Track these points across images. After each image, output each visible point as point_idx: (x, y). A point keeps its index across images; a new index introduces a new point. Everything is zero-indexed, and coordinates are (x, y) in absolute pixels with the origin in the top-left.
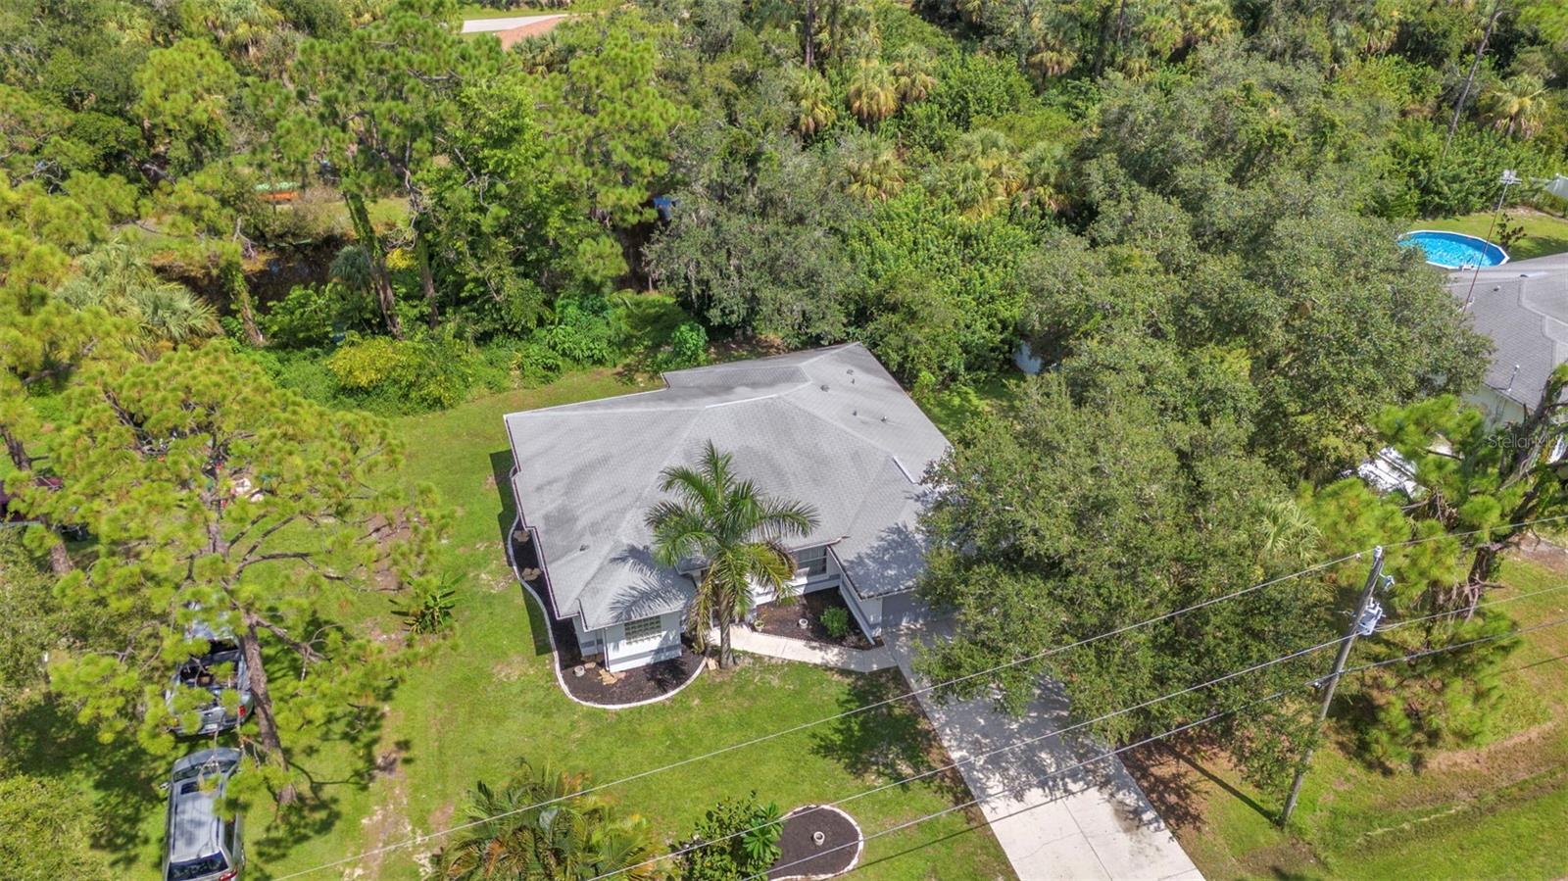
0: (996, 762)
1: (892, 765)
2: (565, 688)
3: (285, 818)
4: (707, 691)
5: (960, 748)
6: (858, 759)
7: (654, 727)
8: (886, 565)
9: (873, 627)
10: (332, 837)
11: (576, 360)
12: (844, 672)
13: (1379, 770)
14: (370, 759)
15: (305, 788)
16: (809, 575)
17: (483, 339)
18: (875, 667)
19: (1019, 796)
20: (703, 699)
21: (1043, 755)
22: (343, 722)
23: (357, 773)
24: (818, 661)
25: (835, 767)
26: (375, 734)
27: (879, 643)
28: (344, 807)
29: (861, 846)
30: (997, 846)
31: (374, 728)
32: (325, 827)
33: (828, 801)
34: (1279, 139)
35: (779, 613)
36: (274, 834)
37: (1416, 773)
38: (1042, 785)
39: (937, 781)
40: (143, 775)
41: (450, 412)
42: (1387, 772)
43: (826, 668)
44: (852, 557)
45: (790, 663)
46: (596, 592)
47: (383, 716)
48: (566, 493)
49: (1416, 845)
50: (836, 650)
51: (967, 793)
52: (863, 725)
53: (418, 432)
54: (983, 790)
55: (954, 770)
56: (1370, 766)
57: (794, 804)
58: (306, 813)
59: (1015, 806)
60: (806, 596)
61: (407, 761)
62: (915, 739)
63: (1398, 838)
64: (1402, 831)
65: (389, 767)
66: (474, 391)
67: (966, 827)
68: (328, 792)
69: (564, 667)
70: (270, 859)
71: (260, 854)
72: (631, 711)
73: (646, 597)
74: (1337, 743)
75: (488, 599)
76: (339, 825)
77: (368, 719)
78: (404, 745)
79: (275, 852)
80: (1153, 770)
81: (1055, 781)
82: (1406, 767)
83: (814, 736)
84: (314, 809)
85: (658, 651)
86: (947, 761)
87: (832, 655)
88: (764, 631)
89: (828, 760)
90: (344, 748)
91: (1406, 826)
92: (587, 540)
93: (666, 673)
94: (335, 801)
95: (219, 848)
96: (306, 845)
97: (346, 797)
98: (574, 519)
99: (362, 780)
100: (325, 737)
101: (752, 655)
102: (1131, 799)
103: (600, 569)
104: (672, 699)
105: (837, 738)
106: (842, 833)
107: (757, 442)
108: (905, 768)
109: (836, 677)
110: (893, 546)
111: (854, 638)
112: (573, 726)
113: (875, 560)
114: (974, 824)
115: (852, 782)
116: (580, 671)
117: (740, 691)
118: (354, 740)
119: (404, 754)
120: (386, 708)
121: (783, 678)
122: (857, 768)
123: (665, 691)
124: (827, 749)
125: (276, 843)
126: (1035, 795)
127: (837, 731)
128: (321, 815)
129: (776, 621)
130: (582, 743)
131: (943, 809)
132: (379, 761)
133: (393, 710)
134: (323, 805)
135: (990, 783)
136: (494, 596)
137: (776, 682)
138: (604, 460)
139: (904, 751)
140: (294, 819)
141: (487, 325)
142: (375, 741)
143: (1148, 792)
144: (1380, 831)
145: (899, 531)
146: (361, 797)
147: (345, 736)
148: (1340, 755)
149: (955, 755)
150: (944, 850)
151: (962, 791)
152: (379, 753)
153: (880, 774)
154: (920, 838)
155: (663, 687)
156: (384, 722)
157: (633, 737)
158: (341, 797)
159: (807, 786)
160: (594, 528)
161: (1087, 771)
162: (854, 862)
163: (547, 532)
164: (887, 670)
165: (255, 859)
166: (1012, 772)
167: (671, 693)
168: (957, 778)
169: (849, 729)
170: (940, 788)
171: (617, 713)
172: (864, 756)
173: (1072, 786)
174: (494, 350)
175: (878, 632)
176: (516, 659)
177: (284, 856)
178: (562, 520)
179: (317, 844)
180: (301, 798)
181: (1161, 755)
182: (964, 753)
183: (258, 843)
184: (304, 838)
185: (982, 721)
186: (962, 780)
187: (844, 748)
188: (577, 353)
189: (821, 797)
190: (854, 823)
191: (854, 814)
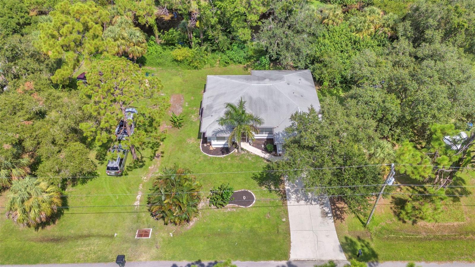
0: (296, 192)
1: (270, 186)
2: (201, 148)
3: (134, 163)
4: (233, 157)
5: (289, 186)
6: (262, 182)
7: (217, 162)
9: (279, 151)
10: (142, 169)
11: (234, 62)
12: (268, 160)
13: (402, 221)
14: (155, 154)
15: (140, 157)
16: (268, 134)
17: (213, 51)
19: (298, 201)
20: (231, 159)
21: (309, 193)
22: (152, 144)
23: (151, 157)
24: (263, 156)
25: (256, 182)
26: (157, 149)
27: (280, 155)
28: (146, 163)
29: (254, 202)
30: (287, 211)
31: (158, 147)
32: (141, 167)
33: (251, 190)
34: (461, 26)
35: (258, 142)
36: (131, 165)
37: (413, 224)
38: (305, 200)
39: (279, 192)
40: (109, 146)
41: (200, 71)
42: (404, 222)
43: (264, 158)
44: (277, 132)
45: (256, 155)
46: (211, 127)
47: (160, 145)
48: (213, 100)
49: (402, 242)
50: (268, 155)
51: (286, 197)
52: (267, 175)
53: (190, 75)
54: (290, 197)
55: (285, 191)
56: (400, 219)
57: (242, 189)
58: (138, 162)
59: (296, 203)
60: (267, 139)
61: (162, 156)
62: (278, 181)
63: (397, 239)
64: (400, 237)
65: (158, 157)
66: (207, 66)
67: (282, 205)
68: (144, 159)
69: (203, 143)
70: (129, 170)
71: (127, 169)
72: (214, 157)
73: (222, 131)
74: (394, 211)
75: (192, 122)
76: (144, 167)
77: (157, 145)
78: (162, 153)
79: (130, 169)
80: (337, 204)
81: (309, 200)
82: (410, 222)
83: (254, 174)
84: (140, 162)
85: (224, 145)
86: (284, 188)
87: (267, 156)
88: (253, 146)
89: (254, 181)
90: (150, 150)
91: (401, 237)
92: (213, 114)
93: (225, 150)
94: (145, 161)
95: (118, 166)
96: (137, 170)
97: (147, 161)
98: (212, 108)
99: (152, 158)
100: (147, 147)
101: (247, 151)
102: (327, 210)
103: (214, 122)
104: (224, 157)
105: (259, 176)
106: (250, 199)
107: (262, 96)
108: (273, 187)
109: (265, 161)
111: (274, 153)
112: (200, 157)
113: (282, 134)
114: (284, 205)
115: (258, 187)
116: (205, 145)
117: (240, 159)
118: (153, 149)
119: (162, 155)
120: (162, 143)
121: (252, 158)
122: (261, 184)
123: (223, 155)
124: (255, 178)
125: (131, 167)
126: (302, 202)
127: (260, 174)
128: (141, 164)
129: (256, 144)
130: (200, 162)
131: (278, 199)
132: (156, 155)
133: (163, 144)
134: (142, 162)
135: (292, 197)
136: (193, 122)
137: (250, 159)
138: (225, 93)
139: (274, 183)
140: (136, 163)
141: (214, 48)
142: (157, 150)
143: (332, 209)
144: (393, 235)
146: (151, 162)
147: (151, 147)
148: (393, 214)
149: (287, 188)
150: (274, 209)
151: (284, 196)
152: (157, 153)
153: (266, 187)
154: (269, 204)
155: (223, 153)
156: (160, 146)
157: (212, 164)
158: (146, 161)
159: (247, 185)
160: (216, 112)
161: (319, 200)
162: (251, 205)
163: (206, 109)
165: (126, 170)
166: (299, 195)
167: (224, 156)
168: (285, 193)
169: (263, 175)
170: (279, 194)
171: (210, 157)
172: (264, 182)
173: (313, 203)
174: (215, 55)
175: (281, 153)
176: (193, 138)
177: (131, 170)
178: (210, 107)
179: (139, 170)
180: (138, 159)
181: (341, 201)
182: (289, 188)
183: (127, 166)
184: (137, 168)
185: (297, 181)
186: (285, 194)
187: (260, 179)
188: (235, 60)
189: (249, 189)
190: (254, 196)
191: (255, 195)
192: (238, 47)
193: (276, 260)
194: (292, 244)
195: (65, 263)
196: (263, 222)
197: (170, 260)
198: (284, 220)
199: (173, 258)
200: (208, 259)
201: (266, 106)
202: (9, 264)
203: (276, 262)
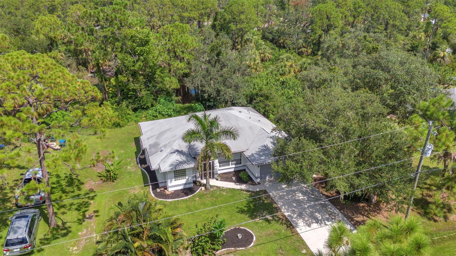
0: (300, 215)
1: (264, 216)
2: (153, 195)
3: (51, 232)
4: (201, 196)
5: (288, 212)
6: (253, 215)
7: (184, 205)
9: (257, 178)
10: (67, 237)
11: (163, 115)
12: (247, 191)
13: (433, 220)
14: (84, 216)
15: (60, 223)
16: (235, 164)
17: (135, 110)
18: (258, 190)
19: (309, 226)
20: (200, 198)
21: (317, 214)
22: (76, 206)
23: (79, 220)
24: (239, 188)
25: (245, 216)
26: (86, 209)
27: (259, 183)
28: (73, 229)
29: (254, 239)
30: (303, 240)
31: (86, 207)
32: (65, 235)
33: (243, 226)
35: (226, 176)
36: (47, 237)
37: (446, 221)
38: (317, 222)
39: (281, 221)
41: (122, 128)
42: (435, 221)
43: (242, 190)
44: (250, 154)
45: (229, 189)
46: (165, 162)
47: (90, 204)
48: (157, 139)
50: (245, 185)
51: (291, 225)
52: (254, 206)
53: (112, 133)
54: (297, 224)
55: (286, 218)
56: (429, 219)
57: (231, 227)
58: (59, 230)
59: (308, 228)
60: (234, 171)
61: (97, 216)
62: (272, 209)
63: (443, 240)
64: (444, 238)
65: (90, 218)
66: (131, 123)
67: (291, 234)
68: (68, 225)
69: (153, 189)
70: (44, 244)
71: (41, 243)
72: (175, 201)
73: (181, 163)
74: (417, 212)
75: (130, 173)
76: (70, 234)
77: (85, 204)
78: (97, 211)
79: (46, 242)
80: (355, 219)
81: (321, 221)
82: (442, 219)
83: (238, 208)
84: (62, 230)
85: (185, 184)
86: (284, 216)
87: (243, 187)
88: (221, 180)
89: (242, 215)
90: (76, 213)
91: (445, 236)
92: (163, 149)
93: (187, 191)
94: (70, 227)
95: (26, 235)
96: (58, 240)
97: (74, 227)
98: (159, 144)
99: (80, 222)
100: (69, 210)
101: (217, 187)
103: (167, 156)
104: (189, 198)
105: (246, 209)
106: (248, 235)
108: (269, 218)
109: (245, 192)
110: (263, 150)
111: (251, 182)
113: (257, 154)
114: (294, 234)
115: (251, 221)
116: (158, 190)
117: (212, 196)
118: (79, 210)
119: (96, 214)
120: (92, 202)
121: (227, 192)
122: (253, 217)
123: (187, 195)
124: (242, 211)
125: (47, 239)
126: (314, 225)
127: (245, 206)
128: (65, 231)
131: (283, 229)
132: (87, 216)
133: (94, 202)
134: (66, 229)
135: (299, 222)
136: (132, 172)
137: (224, 193)
138: (170, 129)
139: (269, 212)
140: (55, 232)
141: (136, 106)
142: (86, 211)
143: (354, 225)
144: (436, 238)
145: (265, 146)
146: (79, 226)
147: (76, 209)
148: (418, 216)
149: (286, 214)
150: (284, 241)
152: (87, 214)
153: (260, 219)
154: (275, 237)
156: (90, 206)
157: (176, 208)
158: (72, 226)
159: (235, 222)
160: (165, 146)
161: (332, 219)
162: (252, 244)
163: (150, 148)
164: (262, 191)
165: (39, 244)
166: (306, 219)
167: (190, 196)
168: (287, 221)
169: (250, 206)
170: (282, 223)
171: (170, 202)
172: (255, 214)
173: (327, 223)
174: (138, 113)
175: (259, 180)
176: (137, 188)
177: (49, 243)
178: (155, 145)
179: (62, 241)
180: (58, 226)
181: (357, 215)
182: (289, 213)
183: (41, 239)
184: (58, 238)
185: (295, 205)
186: (289, 221)
187: (248, 211)
188: (163, 113)
189: (240, 225)
190: (252, 233)
191: (252, 230)
192: (165, 99)
198: (304, 251)
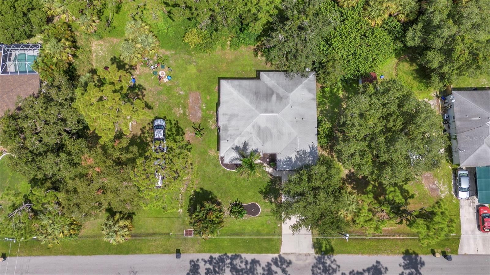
1: (271, 199)
6: (266, 196)
7: (234, 177)
8: (284, 165)
12: (271, 175)
18: (277, 176)
24: (267, 171)
25: (261, 196)
29: (260, 213)
33: (258, 203)
39: (277, 204)
43: (268, 173)
44: (279, 159)
50: (272, 169)
52: (269, 189)
57: (252, 201)
62: (277, 194)
72: (230, 171)
73: (236, 159)
75: (211, 130)
78: (191, 164)
83: (260, 189)
87: (270, 170)
89: (260, 194)
92: (229, 139)
98: (228, 130)
103: (229, 149)
106: (257, 210)
107: (269, 126)
108: (273, 200)
109: (269, 176)
110: (288, 161)
111: (275, 168)
113: (283, 163)
115: (263, 200)
119: (191, 167)
122: (265, 197)
124: (261, 192)
127: (265, 189)
129: (263, 157)
130: (221, 176)
133: (190, 155)
138: (237, 116)
139: (275, 196)
145: (290, 158)
150: (273, 217)
153: (268, 200)
154: (270, 214)
157: (229, 178)
159: (255, 199)
160: (231, 136)
162: (258, 215)
163: (222, 130)
164: (279, 177)
169: (267, 189)
171: (228, 171)
176: (213, 150)
178: (226, 128)
187: (264, 193)
189: (256, 202)
190: (260, 208)
191: (260, 206)
193: (272, 253)
194: (282, 243)
195: (145, 254)
196: (265, 226)
197: (207, 252)
198: (279, 226)
199: (209, 251)
200: (231, 252)
201: (271, 134)
202: (112, 254)
203: (272, 255)
